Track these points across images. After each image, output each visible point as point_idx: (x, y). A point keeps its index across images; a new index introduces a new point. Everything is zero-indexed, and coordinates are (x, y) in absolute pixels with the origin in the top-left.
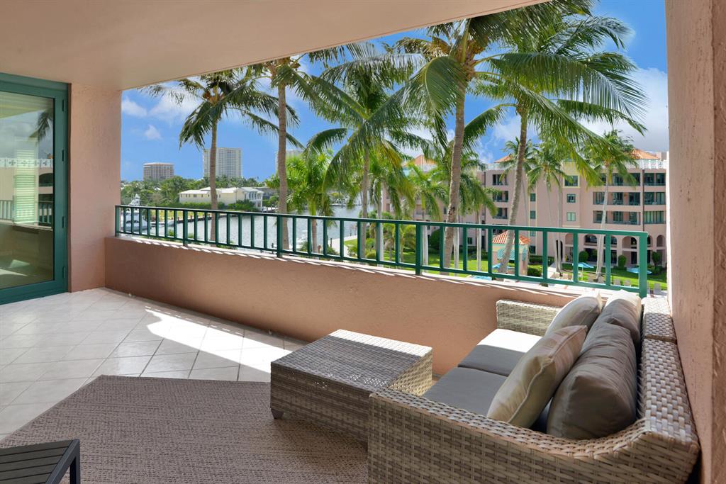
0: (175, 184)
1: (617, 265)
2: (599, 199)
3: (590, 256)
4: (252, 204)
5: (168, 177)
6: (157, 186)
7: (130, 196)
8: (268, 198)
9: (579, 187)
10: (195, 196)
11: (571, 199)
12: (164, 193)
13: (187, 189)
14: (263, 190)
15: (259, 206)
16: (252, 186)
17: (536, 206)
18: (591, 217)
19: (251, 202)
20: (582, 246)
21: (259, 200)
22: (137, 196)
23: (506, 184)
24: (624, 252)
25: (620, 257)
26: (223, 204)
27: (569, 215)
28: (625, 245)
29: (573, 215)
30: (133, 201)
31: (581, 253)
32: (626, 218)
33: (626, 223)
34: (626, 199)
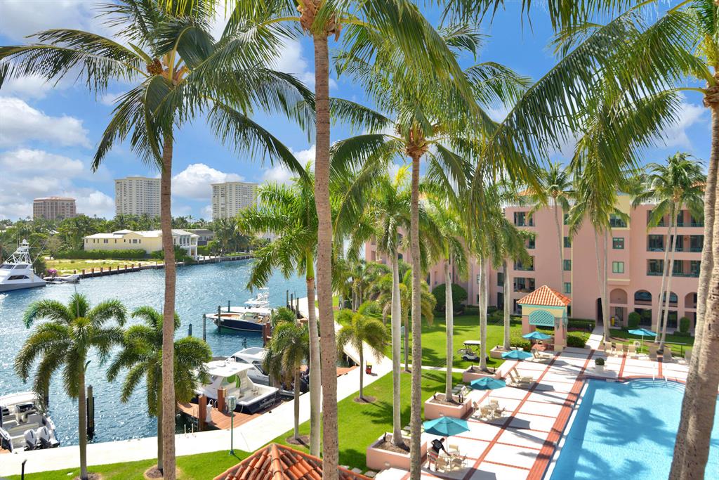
0: (78, 225)
1: (678, 329)
2: (656, 243)
3: (643, 319)
4: (184, 252)
5: (67, 216)
6: (52, 228)
7: (15, 242)
8: (205, 243)
9: (628, 228)
10: (106, 241)
11: (618, 244)
12: (62, 237)
13: (95, 232)
14: (197, 233)
15: (193, 254)
16: (182, 228)
17: (571, 254)
18: (644, 267)
19: (183, 250)
20: (631, 306)
21: (191, 246)
22: (24, 241)
23: (531, 223)
24: (686, 313)
25: (682, 320)
26: (145, 252)
27: (616, 264)
28: (687, 305)
29: (621, 265)
30: (19, 249)
31: (632, 315)
32: (686, 269)
33: (688, 276)
34: (686, 244)
